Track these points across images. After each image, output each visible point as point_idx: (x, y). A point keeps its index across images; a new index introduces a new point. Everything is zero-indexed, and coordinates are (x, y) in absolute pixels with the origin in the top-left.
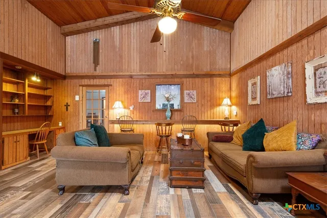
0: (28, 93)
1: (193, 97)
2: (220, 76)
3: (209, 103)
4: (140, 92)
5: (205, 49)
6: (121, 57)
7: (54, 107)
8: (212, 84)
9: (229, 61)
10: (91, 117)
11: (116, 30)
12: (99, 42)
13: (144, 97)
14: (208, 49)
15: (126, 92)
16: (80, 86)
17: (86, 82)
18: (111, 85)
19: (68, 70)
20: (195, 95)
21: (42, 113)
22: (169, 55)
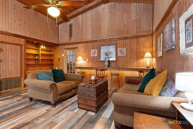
0: (41, 54)
1: (124, 52)
2: (144, 36)
3: (135, 56)
4: (92, 51)
5: (133, 19)
6: (82, 32)
7: (54, 60)
8: (138, 43)
9: (152, 24)
10: (69, 65)
11: (80, 17)
12: (72, 25)
13: (94, 54)
14: (135, 19)
15: (85, 51)
16: (64, 49)
17: (67, 47)
18: (78, 48)
19: (60, 42)
20: (125, 51)
21: (50, 63)
22: (108, 26)
